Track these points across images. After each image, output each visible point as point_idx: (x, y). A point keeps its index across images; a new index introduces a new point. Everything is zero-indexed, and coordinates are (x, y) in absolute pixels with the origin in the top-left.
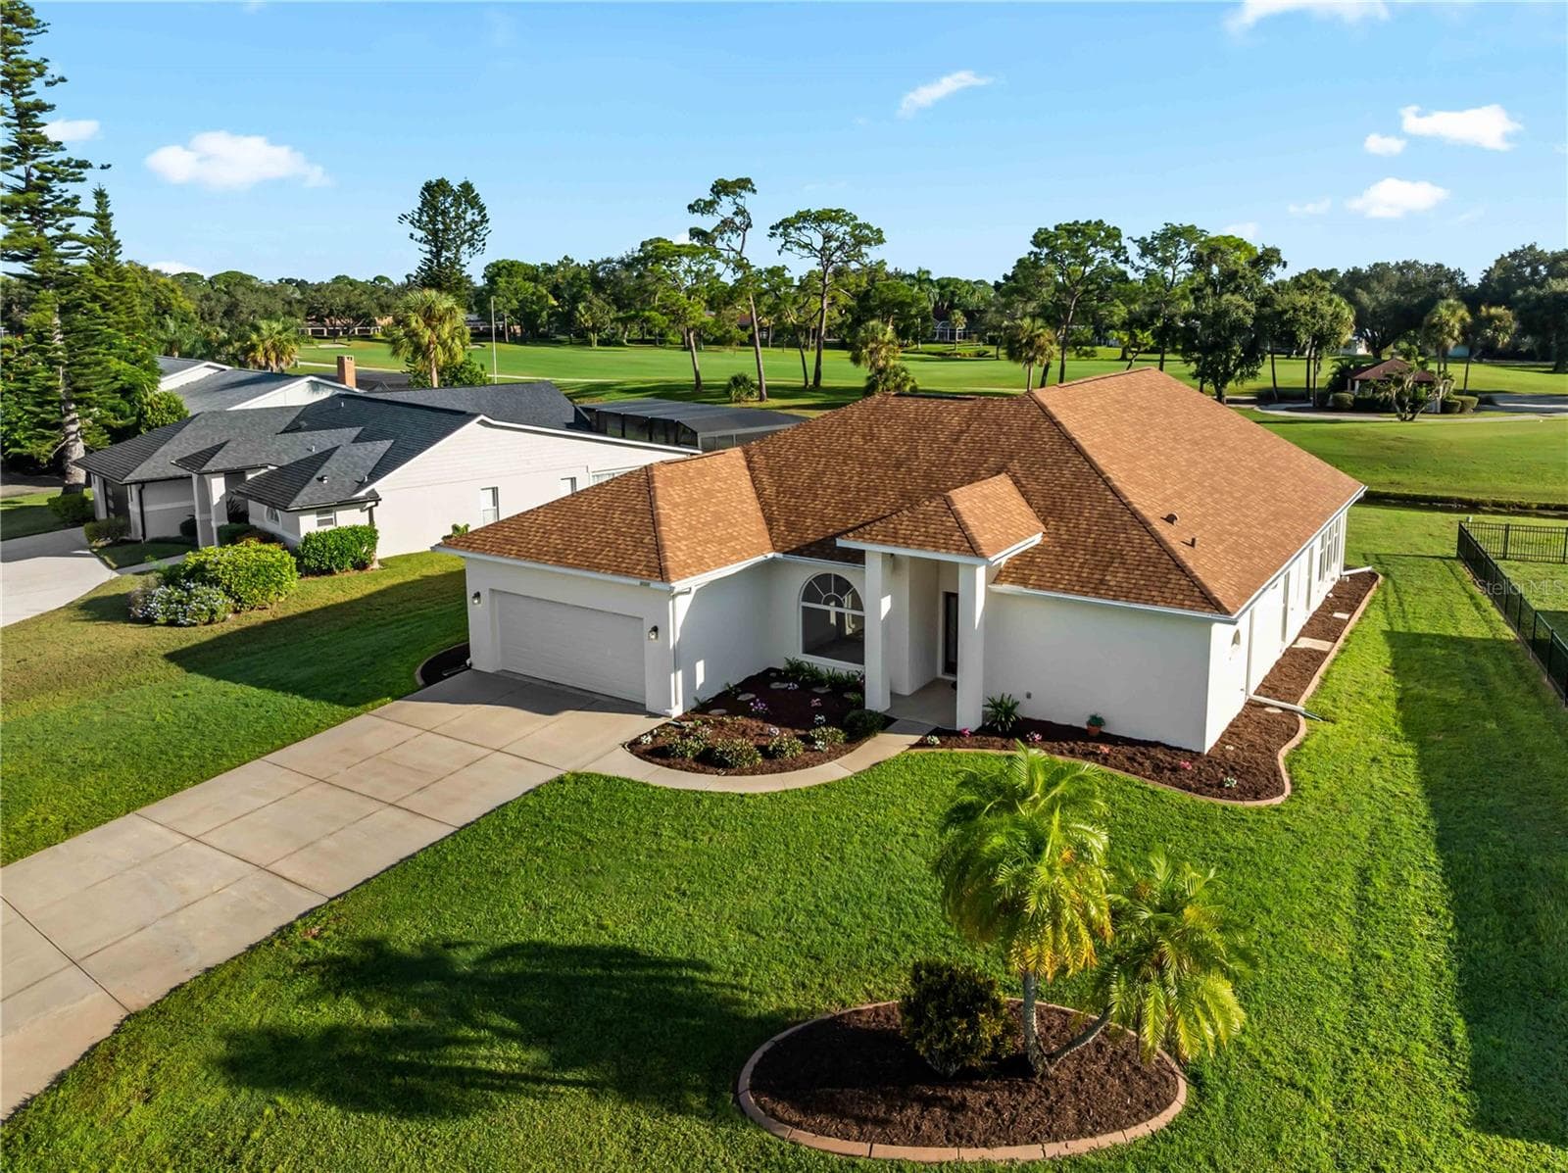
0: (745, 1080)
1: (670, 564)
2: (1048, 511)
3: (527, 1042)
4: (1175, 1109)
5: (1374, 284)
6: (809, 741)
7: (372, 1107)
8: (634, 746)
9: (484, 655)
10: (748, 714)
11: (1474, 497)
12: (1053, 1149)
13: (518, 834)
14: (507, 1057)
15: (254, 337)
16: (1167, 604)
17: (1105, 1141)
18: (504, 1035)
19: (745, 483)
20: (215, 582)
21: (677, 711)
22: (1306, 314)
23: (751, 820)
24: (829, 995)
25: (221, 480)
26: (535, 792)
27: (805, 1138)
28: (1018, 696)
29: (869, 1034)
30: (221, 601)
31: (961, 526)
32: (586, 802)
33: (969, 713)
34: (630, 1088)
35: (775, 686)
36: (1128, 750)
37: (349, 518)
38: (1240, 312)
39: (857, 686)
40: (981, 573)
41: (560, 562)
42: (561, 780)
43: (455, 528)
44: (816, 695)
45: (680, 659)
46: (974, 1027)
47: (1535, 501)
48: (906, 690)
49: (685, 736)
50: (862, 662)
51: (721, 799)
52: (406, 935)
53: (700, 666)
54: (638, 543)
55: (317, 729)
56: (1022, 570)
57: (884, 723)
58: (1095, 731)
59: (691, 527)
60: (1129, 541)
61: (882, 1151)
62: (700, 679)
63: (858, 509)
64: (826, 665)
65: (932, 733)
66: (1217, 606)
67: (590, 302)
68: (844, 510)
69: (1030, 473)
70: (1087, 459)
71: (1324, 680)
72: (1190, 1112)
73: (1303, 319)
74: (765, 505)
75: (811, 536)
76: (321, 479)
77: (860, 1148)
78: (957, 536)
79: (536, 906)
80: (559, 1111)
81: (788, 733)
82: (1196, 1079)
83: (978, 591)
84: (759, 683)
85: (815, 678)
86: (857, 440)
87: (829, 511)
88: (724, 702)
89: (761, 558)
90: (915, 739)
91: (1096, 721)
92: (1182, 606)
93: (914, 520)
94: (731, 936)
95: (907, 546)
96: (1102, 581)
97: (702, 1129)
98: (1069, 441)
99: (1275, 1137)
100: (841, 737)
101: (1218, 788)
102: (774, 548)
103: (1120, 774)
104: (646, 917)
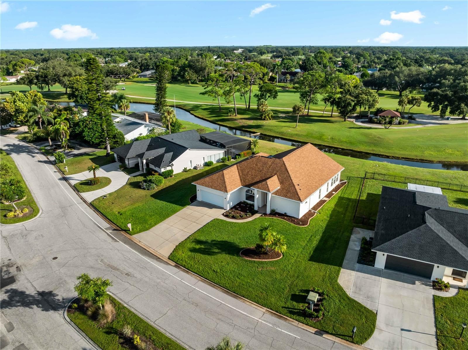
0: (240, 253)
1: (227, 190)
2: (281, 183)
3: (219, 250)
4: (281, 258)
5: (401, 75)
6: (246, 215)
7: (205, 254)
8: (223, 214)
9: (199, 198)
10: (238, 210)
11: (388, 155)
12: (268, 260)
13: (211, 227)
14: (216, 251)
15: (121, 104)
16: (294, 200)
17: (273, 260)
18: (216, 249)
19: (237, 173)
20: (153, 183)
21: (228, 209)
22: (366, 101)
23: (239, 226)
24: (248, 246)
25: (145, 160)
26: (212, 221)
27: (246, 258)
28: (276, 209)
29: (252, 250)
30: (155, 186)
31: (268, 187)
32: (219, 223)
33: (268, 211)
34: (229, 254)
35: (242, 205)
36: (289, 218)
37: (169, 168)
38: (350, 100)
39: (253, 205)
40: (270, 194)
41: (212, 188)
42: (215, 219)
43: (185, 168)
44: (248, 207)
45: (229, 203)
46: (262, 249)
47: (401, 156)
48: (260, 207)
49: (230, 214)
50: (254, 202)
51: (236, 223)
52: (203, 238)
53: (231, 203)
54: (223, 186)
55: (179, 210)
56: (276, 193)
57: (256, 212)
58: (285, 215)
59: (230, 183)
60: (292, 189)
61: (252, 259)
62: (231, 204)
63: (254, 179)
64: (249, 202)
65: (263, 214)
66: (300, 201)
67: (189, 72)
68: (252, 179)
69: (280, 175)
70: (289, 173)
71: (323, 206)
72: (282, 258)
73: (365, 102)
74: (240, 177)
75: (247, 184)
76: (164, 162)
77: (251, 259)
78: (267, 188)
79: (216, 236)
80: (223, 255)
81: (244, 213)
82: (283, 255)
83: (270, 196)
84: (239, 204)
85: (247, 204)
86: (255, 165)
87: (250, 179)
88: (234, 208)
89: (240, 187)
90: (261, 215)
91: (285, 213)
92: (296, 200)
93: (261, 185)
94: (238, 240)
95: (260, 189)
96: (287, 195)
97: (237, 257)
98: (286, 169)
99: (289, 260)
100: (251, 215)
101: (299, 224)
102: (242, 185)
103: (287, 221)
104: (228, 237)
